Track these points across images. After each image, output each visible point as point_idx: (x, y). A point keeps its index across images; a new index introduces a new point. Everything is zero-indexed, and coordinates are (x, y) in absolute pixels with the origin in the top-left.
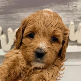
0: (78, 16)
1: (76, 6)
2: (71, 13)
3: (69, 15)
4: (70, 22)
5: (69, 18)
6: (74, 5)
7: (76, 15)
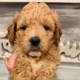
0: (73, 38)
1: (73, 32)
2: (68, 36)
3: (67, 37)
4: (67, 41)
5: (67, 39)
6: (72, 31)
7: (72, 38)
